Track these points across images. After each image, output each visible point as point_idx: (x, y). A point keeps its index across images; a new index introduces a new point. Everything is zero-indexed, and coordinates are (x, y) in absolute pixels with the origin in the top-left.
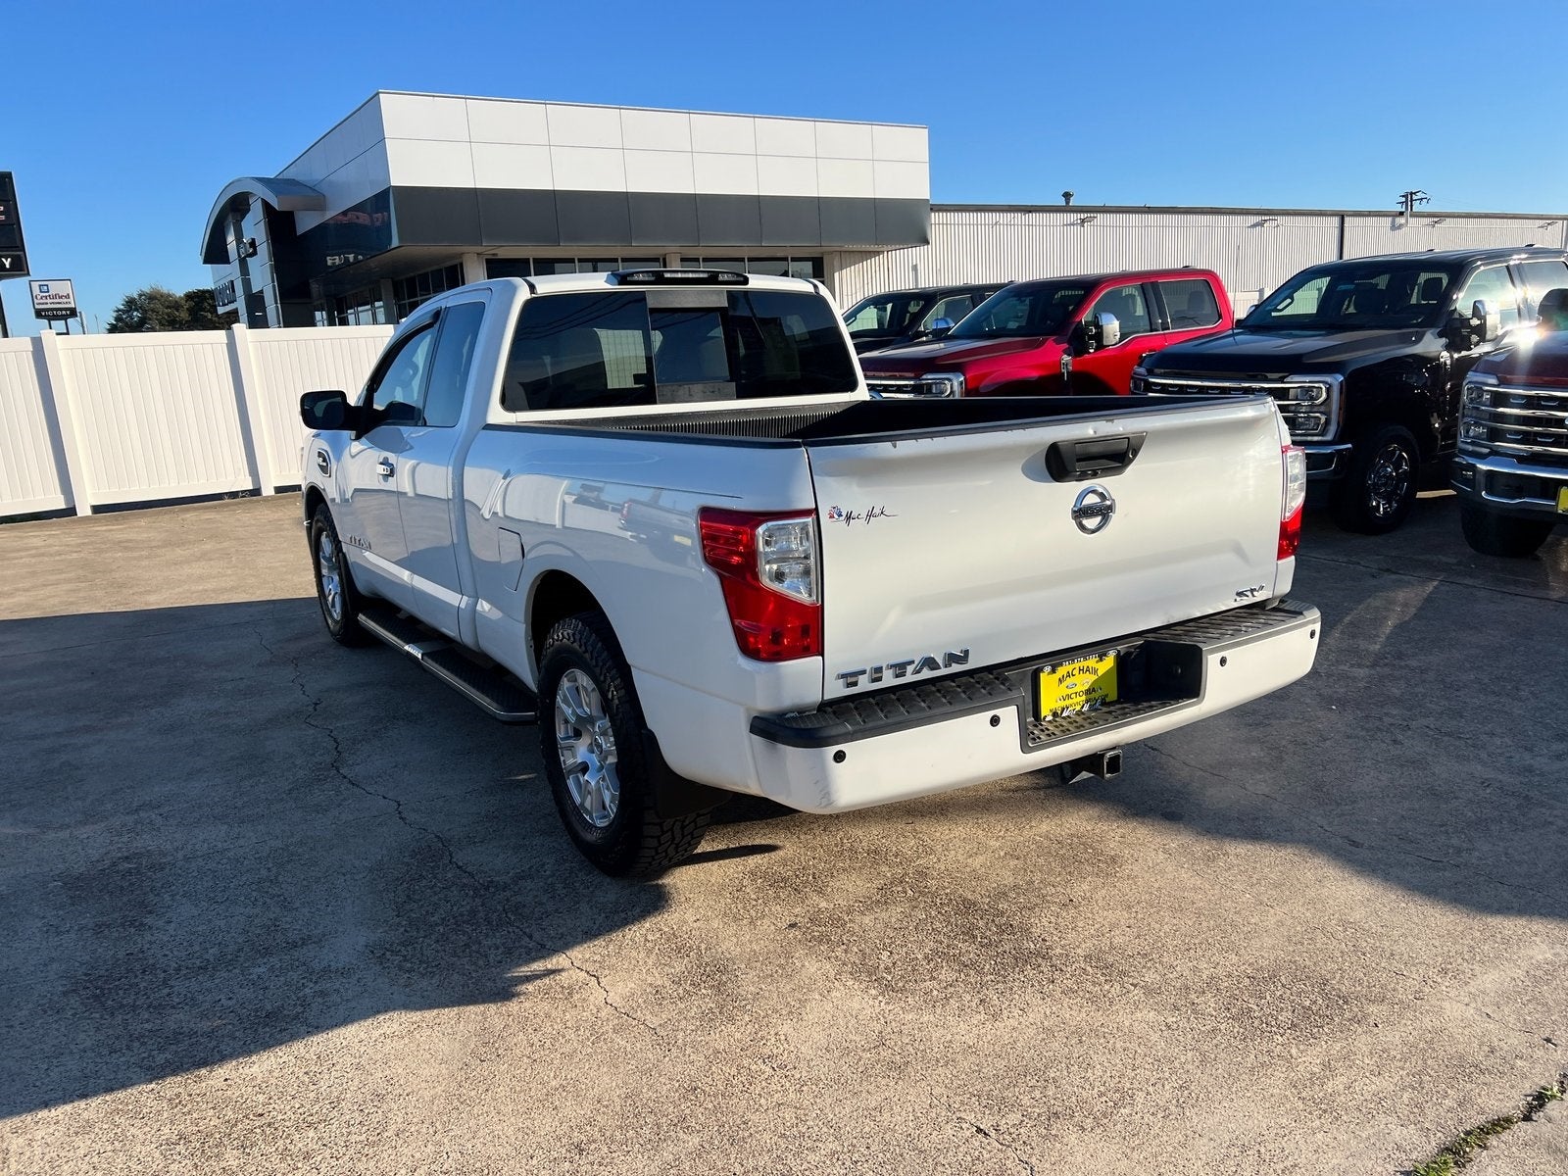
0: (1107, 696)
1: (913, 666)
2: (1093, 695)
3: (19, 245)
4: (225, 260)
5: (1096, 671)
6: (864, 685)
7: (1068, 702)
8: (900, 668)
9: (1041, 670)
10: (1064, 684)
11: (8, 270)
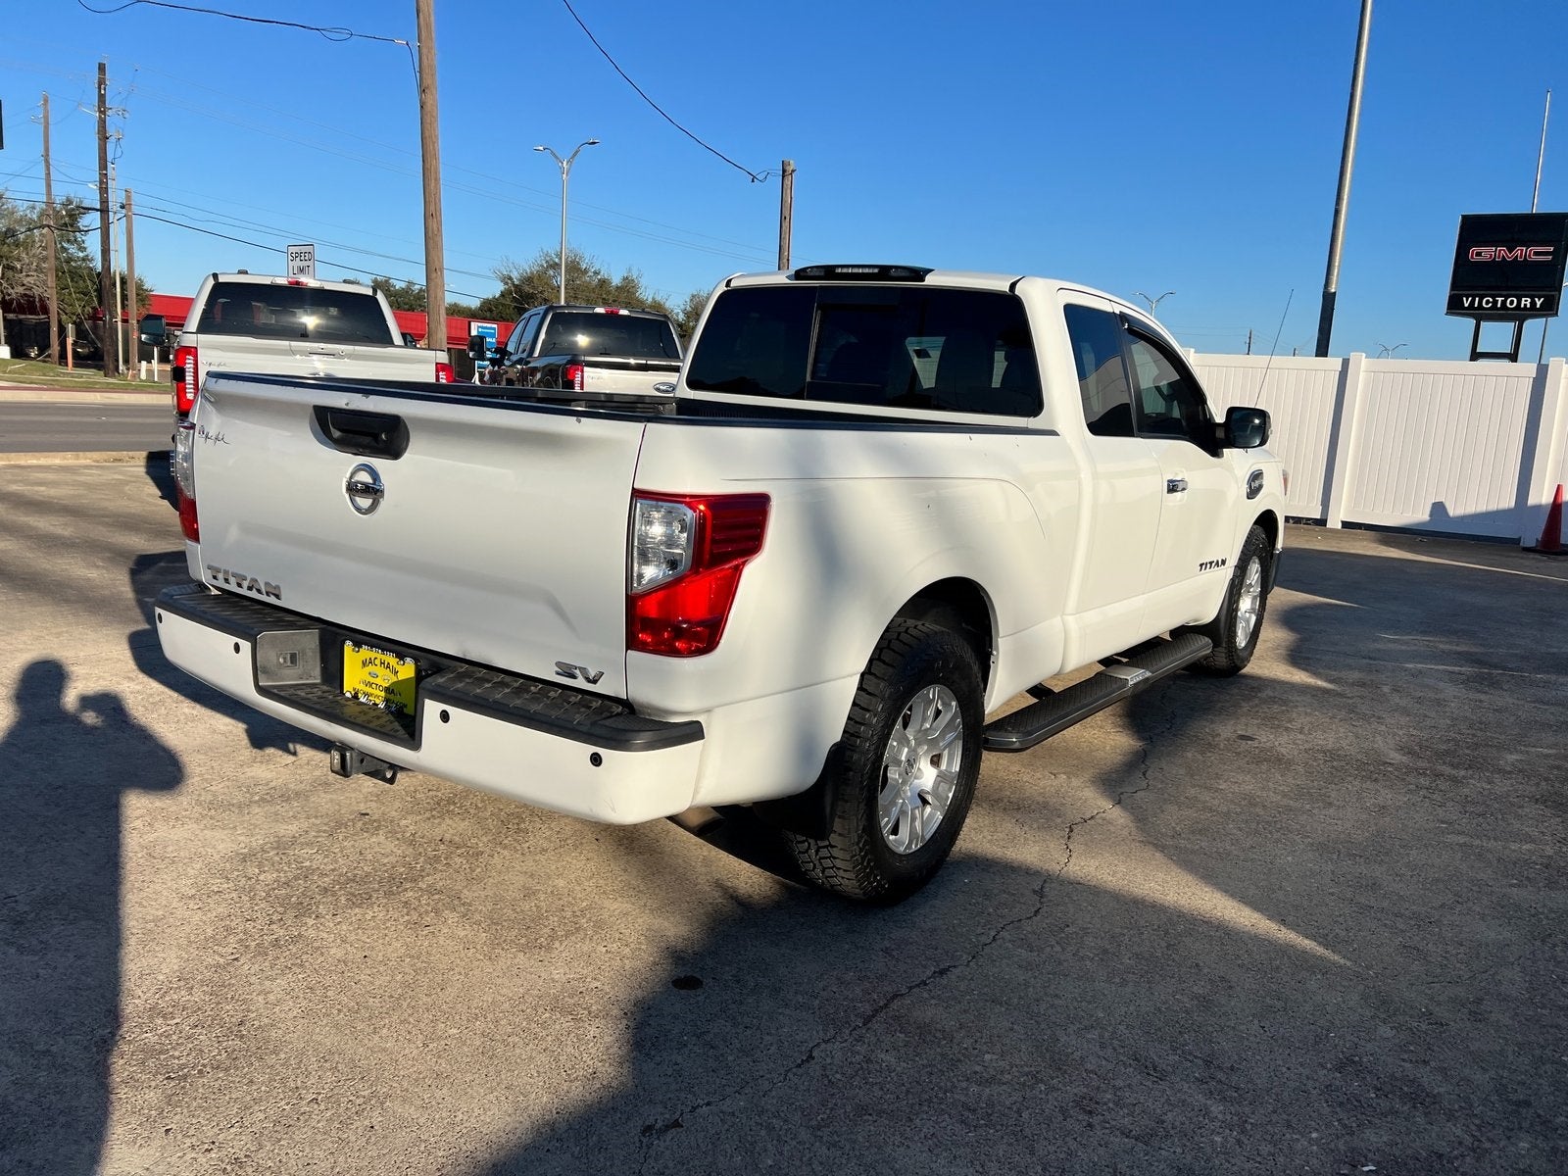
1: (247, 583)
2: (392, 697)
3: (1557, 285)
5: (396, 673)
7: (368, 690)
8: (238, 581)
9: (345, 642)
10: (367, 669)
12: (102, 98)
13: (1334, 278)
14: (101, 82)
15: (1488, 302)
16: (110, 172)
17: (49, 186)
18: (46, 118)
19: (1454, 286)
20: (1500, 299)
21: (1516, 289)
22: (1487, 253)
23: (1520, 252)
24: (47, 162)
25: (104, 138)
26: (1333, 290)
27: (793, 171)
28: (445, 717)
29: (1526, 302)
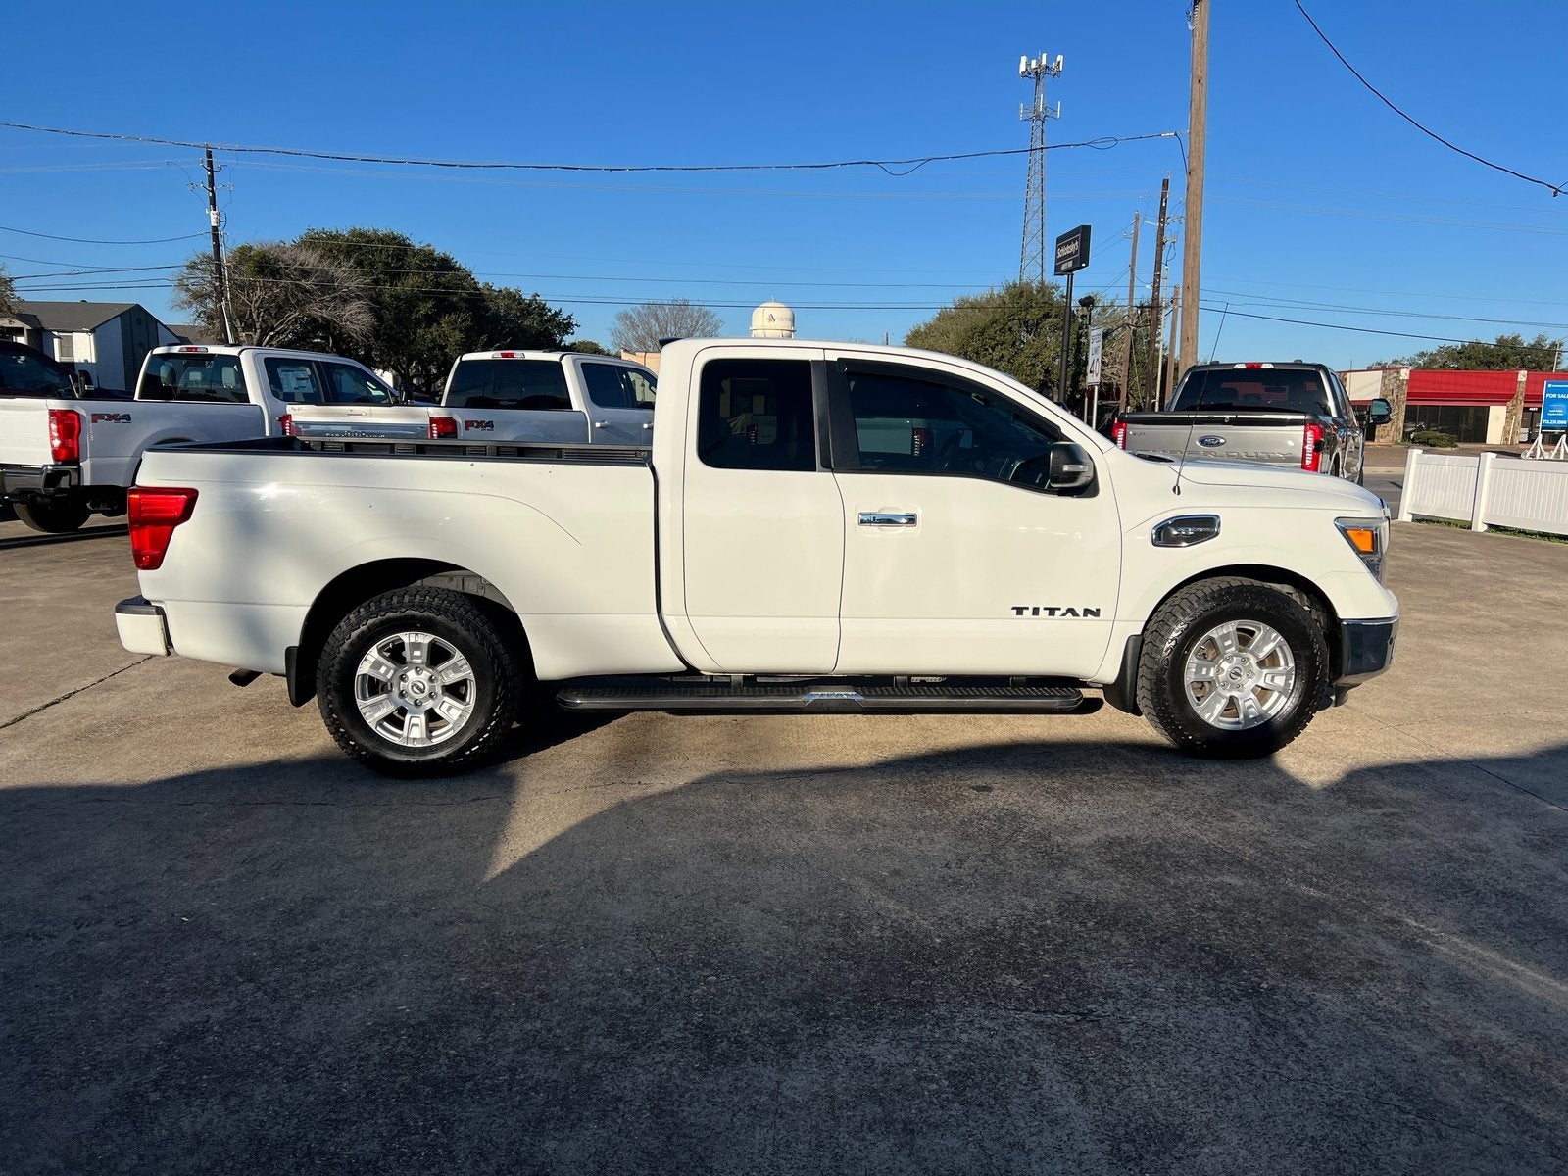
12: (1163, 210)
14: (1164, 196)
16: (1164, 273)
17: (1132, 291)
18: (1136, 234)
24: (1132, 272)
25: (1161, 244)
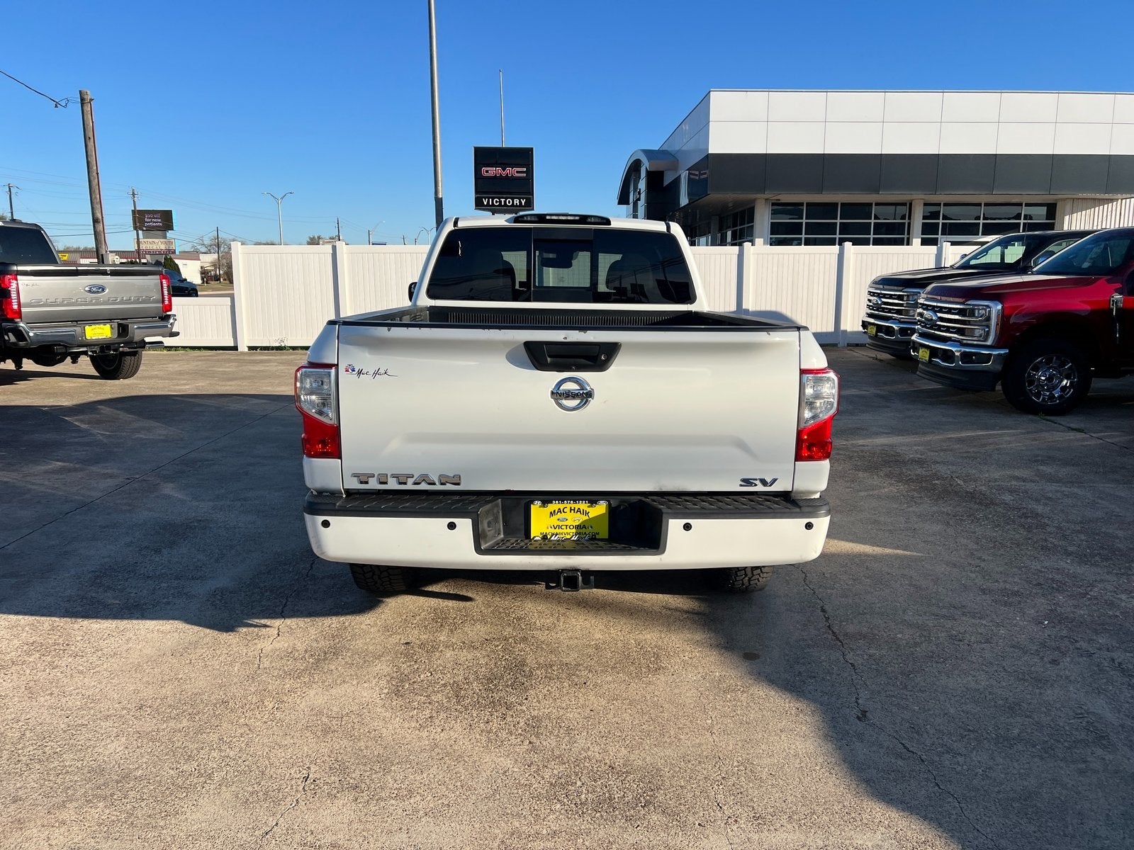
0: (598, 534)
1: (413, 479)
2: (584, 530)
3: (531, 191)
4: (627, 203)
5: (587, 513)
6: (373, 485)
7: (557, 531)
8: (401, 480)
9: (532, 502)
10: (555, 517)
11: (523, 206)
13: (440, 188)
15: (496, 202)
19: (477, 192)
20: (503, 200)
21: (511, 193)
22: (492, 171)
23: (509, 170)
26: (440, 197)
27: (91, 100)
28: (687, 527)
29: (516, 202)
